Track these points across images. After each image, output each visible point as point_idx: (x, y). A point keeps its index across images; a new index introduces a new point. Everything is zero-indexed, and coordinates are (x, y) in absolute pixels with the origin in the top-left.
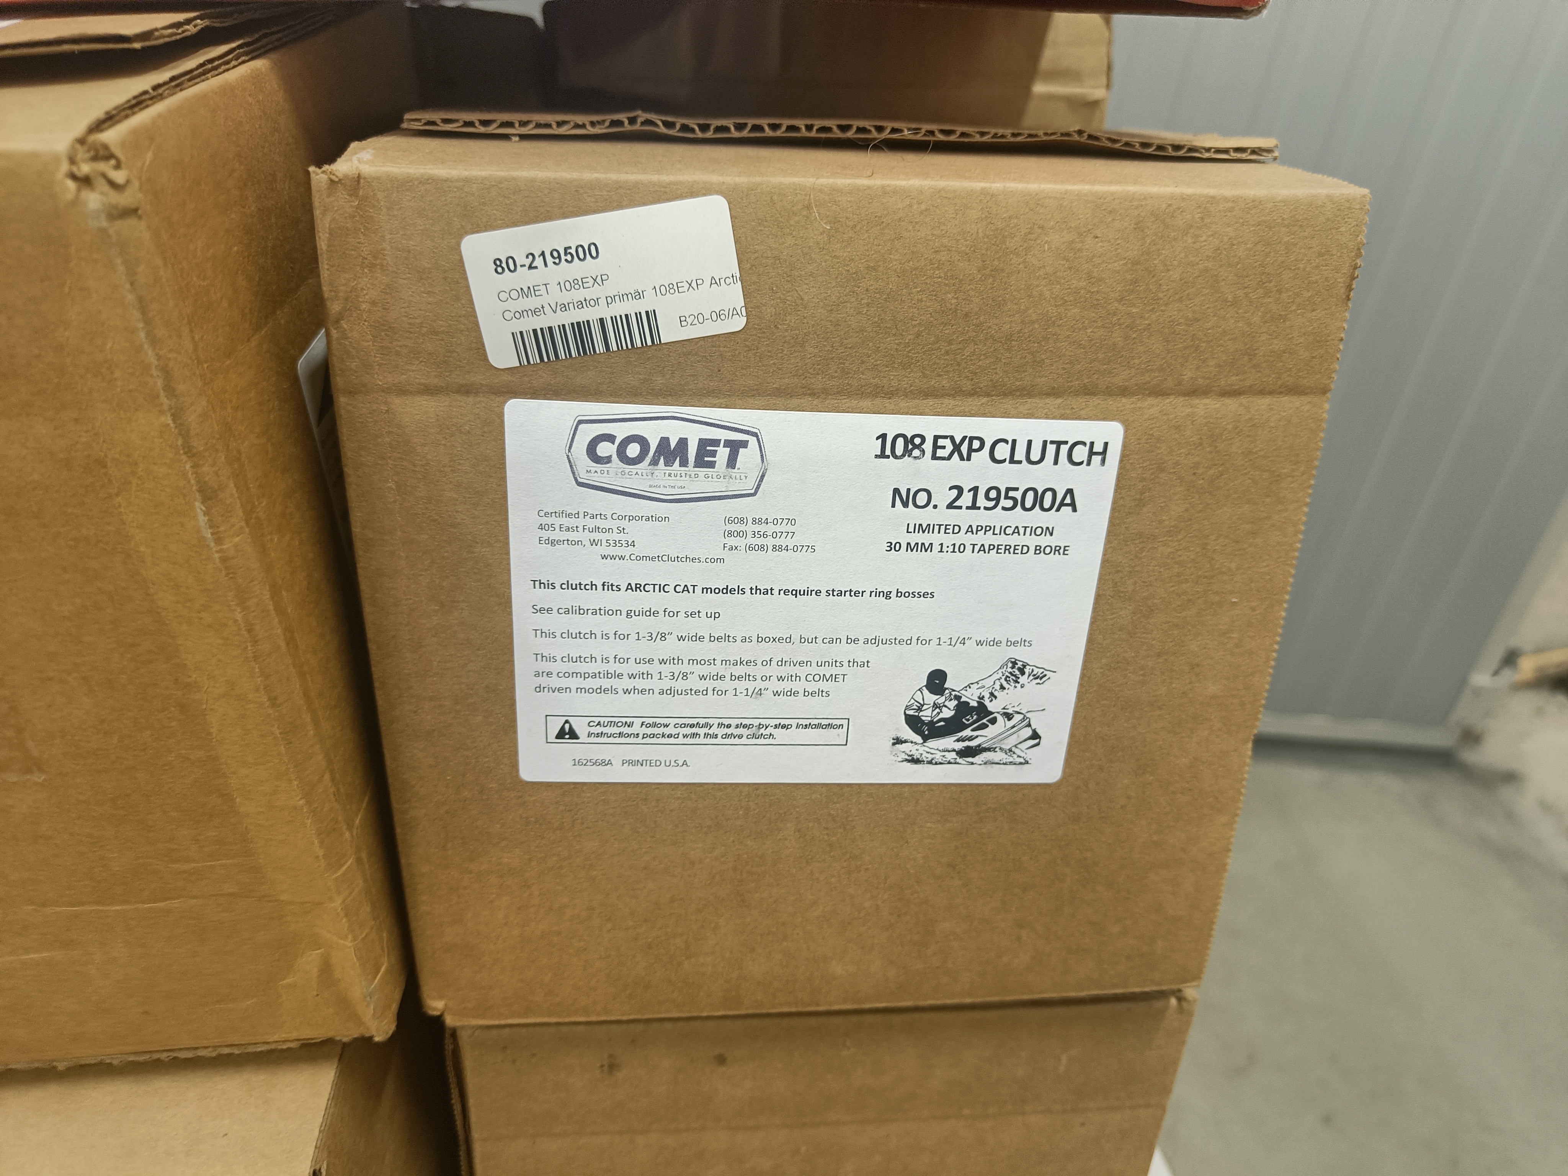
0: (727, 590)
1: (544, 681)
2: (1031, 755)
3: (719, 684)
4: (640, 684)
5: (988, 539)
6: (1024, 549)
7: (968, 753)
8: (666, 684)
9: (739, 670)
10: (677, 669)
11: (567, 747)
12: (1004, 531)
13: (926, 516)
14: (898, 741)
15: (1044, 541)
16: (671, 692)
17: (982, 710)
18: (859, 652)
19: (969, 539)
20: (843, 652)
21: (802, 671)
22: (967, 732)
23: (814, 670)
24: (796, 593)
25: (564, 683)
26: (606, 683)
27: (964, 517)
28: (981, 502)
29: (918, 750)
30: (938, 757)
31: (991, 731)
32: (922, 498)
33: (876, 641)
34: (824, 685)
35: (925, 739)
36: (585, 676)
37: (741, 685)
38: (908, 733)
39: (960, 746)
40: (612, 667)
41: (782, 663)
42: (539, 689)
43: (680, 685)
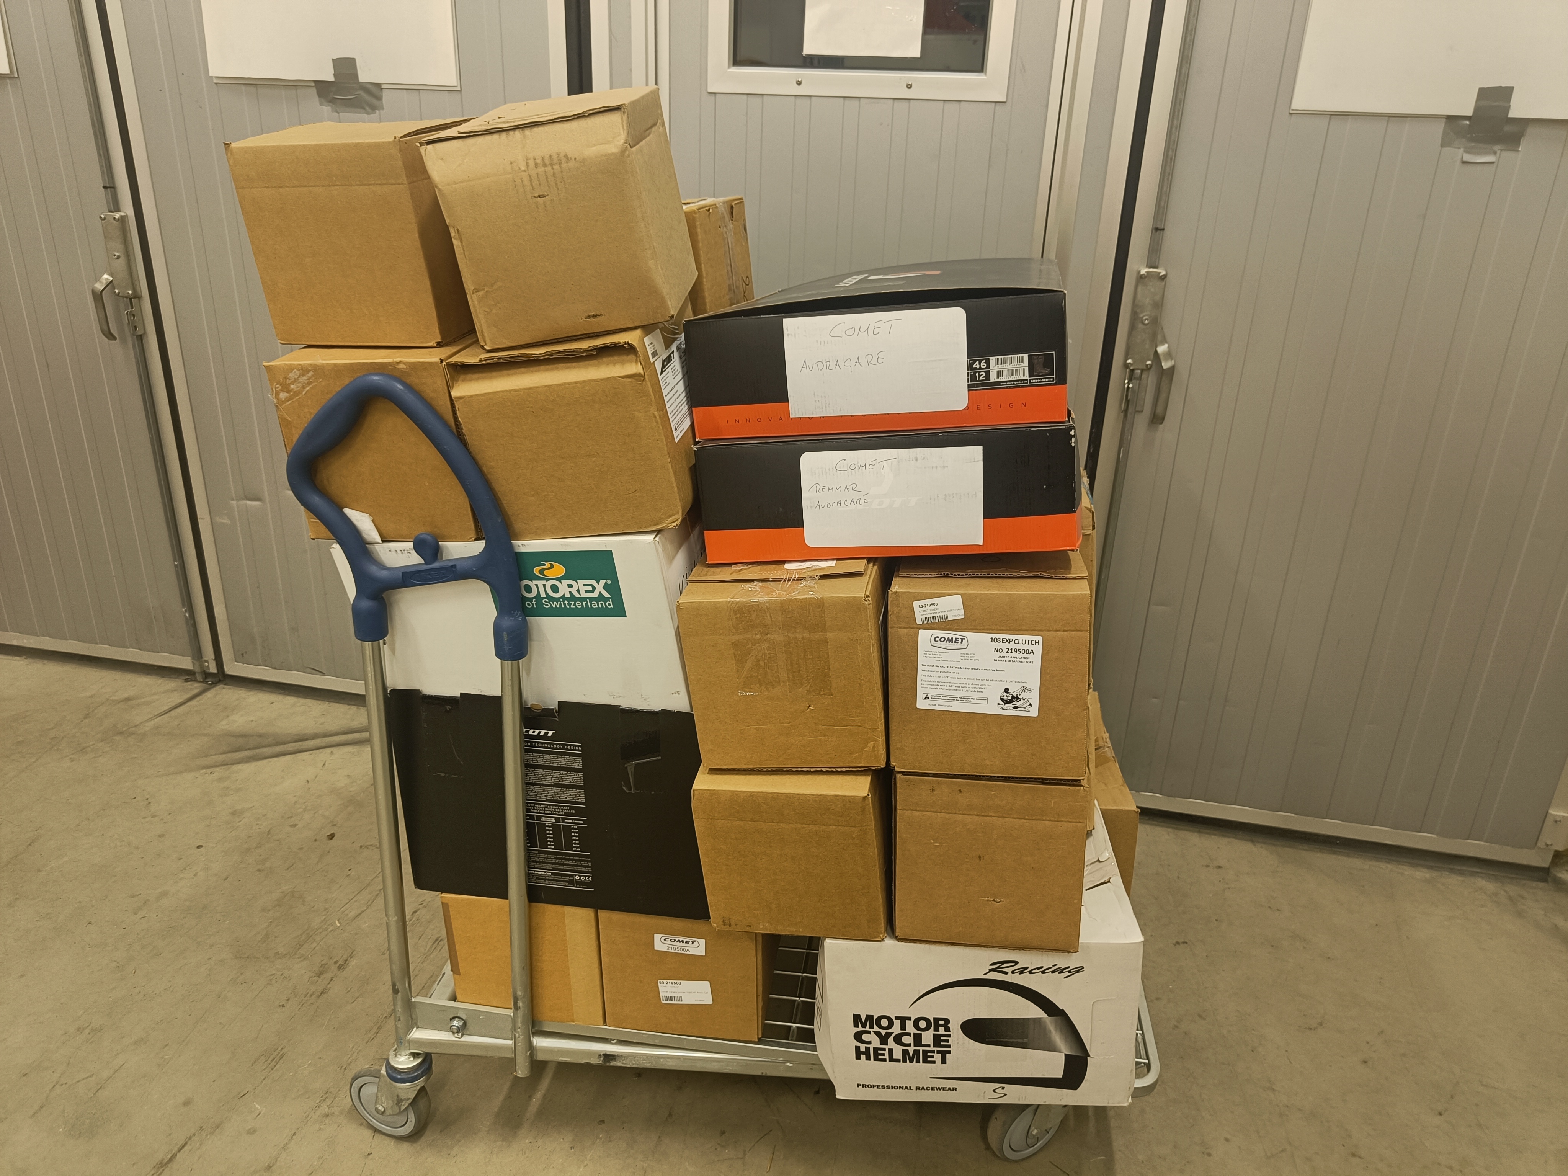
0: (961, 668)
1: (923, 686)
2: (1030, 709)
3: (959, 688)
4: (942, 687)
5: (1015, 659)
6: (1024, 662)
7: (1015, 708)
8: (948, 688)
9: (963, 686)
10: (950, 684)
11: (927, 700)
12: (1019, 658)
13: (1002, 654)
14: (999, 704)
15: (1028, 660)
16: (949, 689)
17: (1017, 698)
18: (989, 683)
19: (1011, 659)
20: (986, 683)
21: (977, 686)
22: (1014, 703)
23: (980, 686)
24: (975, 669)
25: (927, 686)
26: (935, 687)
27: (1010, 655)
28: (1013, 651)
29: (1004, 707)
30: (1008, 708)
31: (1020, 703)
32: (1001, 651)
33: (992, 680)
34: (982, 690)
35: (1005, 704)
36: (931, 685)
37: (964, 689)
38: (1001, 702)
39: (1013, 706)
40: (937, 683)
41: (972, 684)
42: (922, 687)
43: (951, 688)
